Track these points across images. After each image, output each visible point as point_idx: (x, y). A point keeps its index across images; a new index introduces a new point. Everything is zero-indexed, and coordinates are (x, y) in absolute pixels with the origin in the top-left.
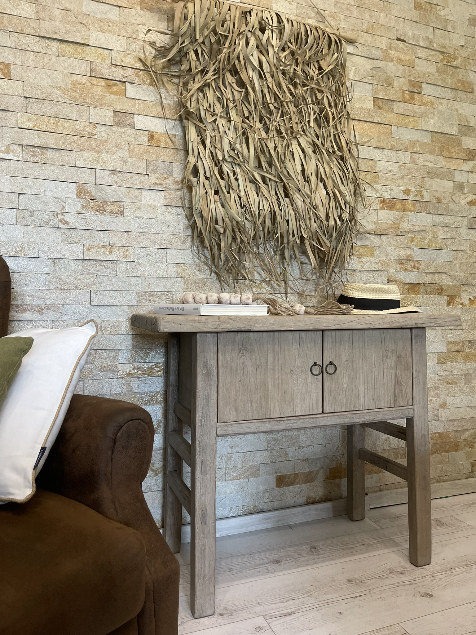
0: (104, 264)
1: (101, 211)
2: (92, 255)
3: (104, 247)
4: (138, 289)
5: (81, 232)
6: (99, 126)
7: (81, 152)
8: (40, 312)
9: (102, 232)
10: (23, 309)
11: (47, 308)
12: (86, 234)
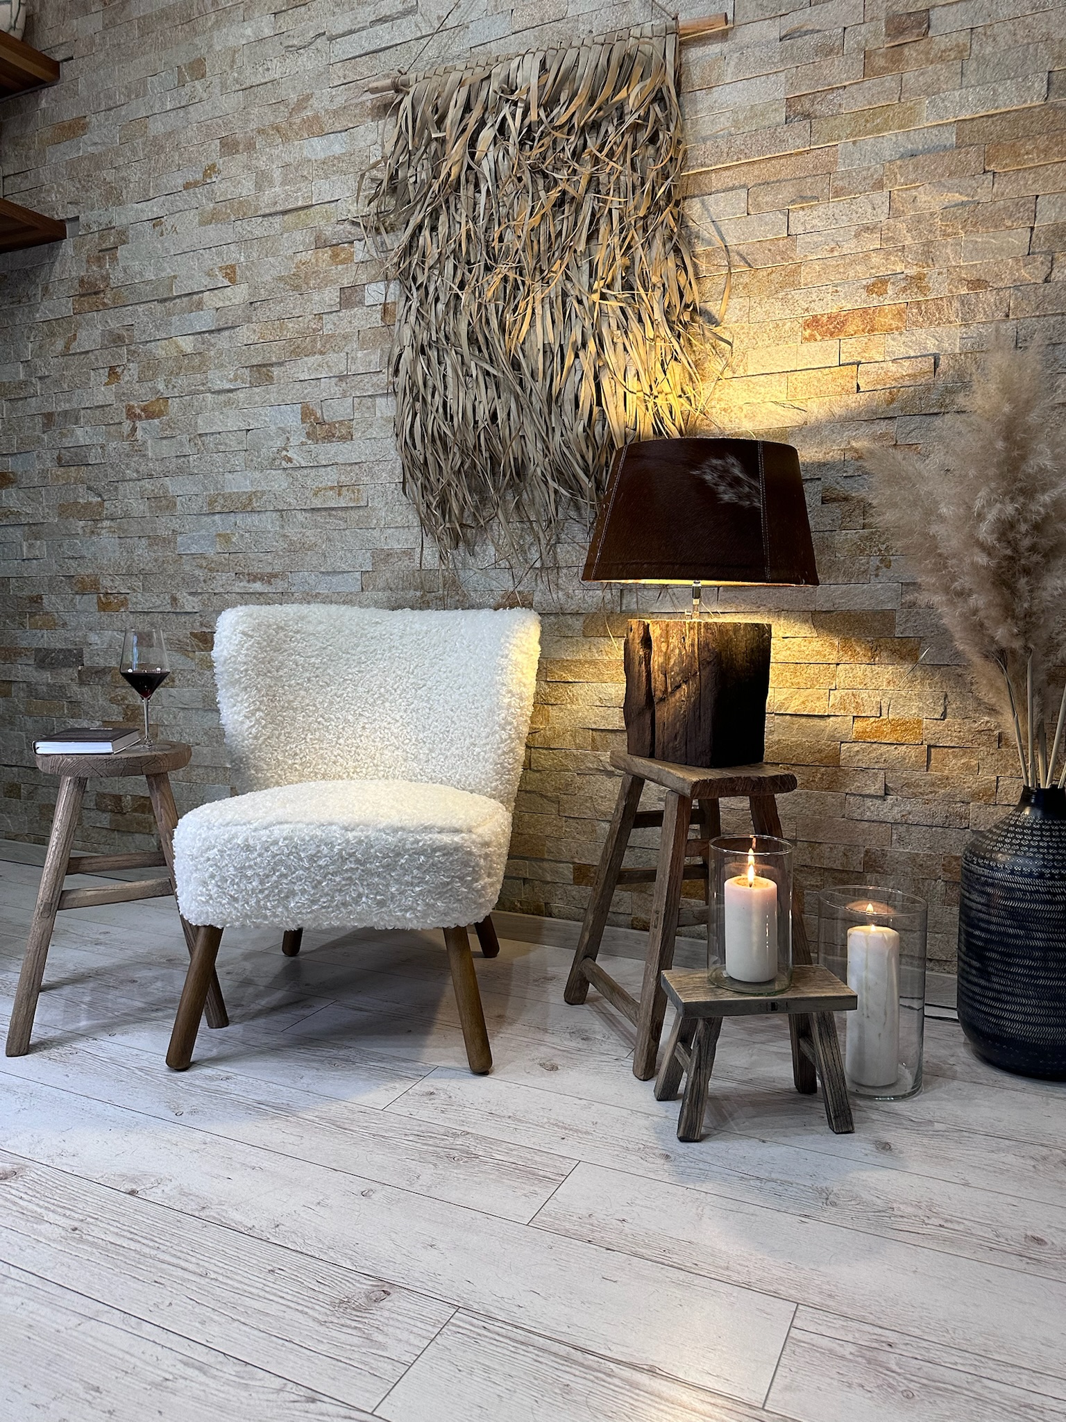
0: (333, 512)
1: (329, 437)
2: (317, 503)
3: (332, 488)
4: (371, 546)
5: (309, 471)
6: (324, 316)
7: (306, 359)
8: (270, 583)
9: (330, 468)
10: (254, 578)
11: (276, 576)
12: (313, 472)
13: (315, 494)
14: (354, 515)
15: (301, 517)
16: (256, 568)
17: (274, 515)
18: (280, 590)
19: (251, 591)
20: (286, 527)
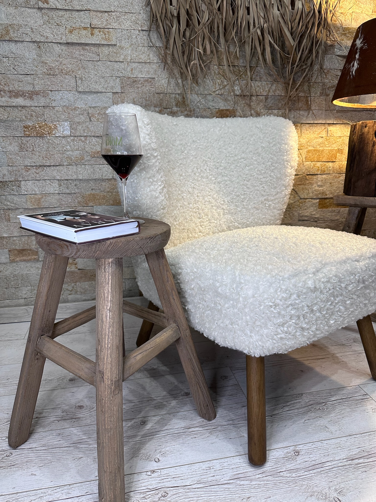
0: (87, 47)
2: (73, 38)
3: (85, 28)
4: (121, 75)
5: (62, 13)
8: (31, 98)
9: (83, 13)
10: (17, 94)
11: (37, 93)
12: (68, 14)
13: (71, 32)
14: (106, 50)
15: (57, 48)
16: (16, 86)
17: (31, 44)
18: (42, 104)
19: (14, 104)
20: (43, 55)
